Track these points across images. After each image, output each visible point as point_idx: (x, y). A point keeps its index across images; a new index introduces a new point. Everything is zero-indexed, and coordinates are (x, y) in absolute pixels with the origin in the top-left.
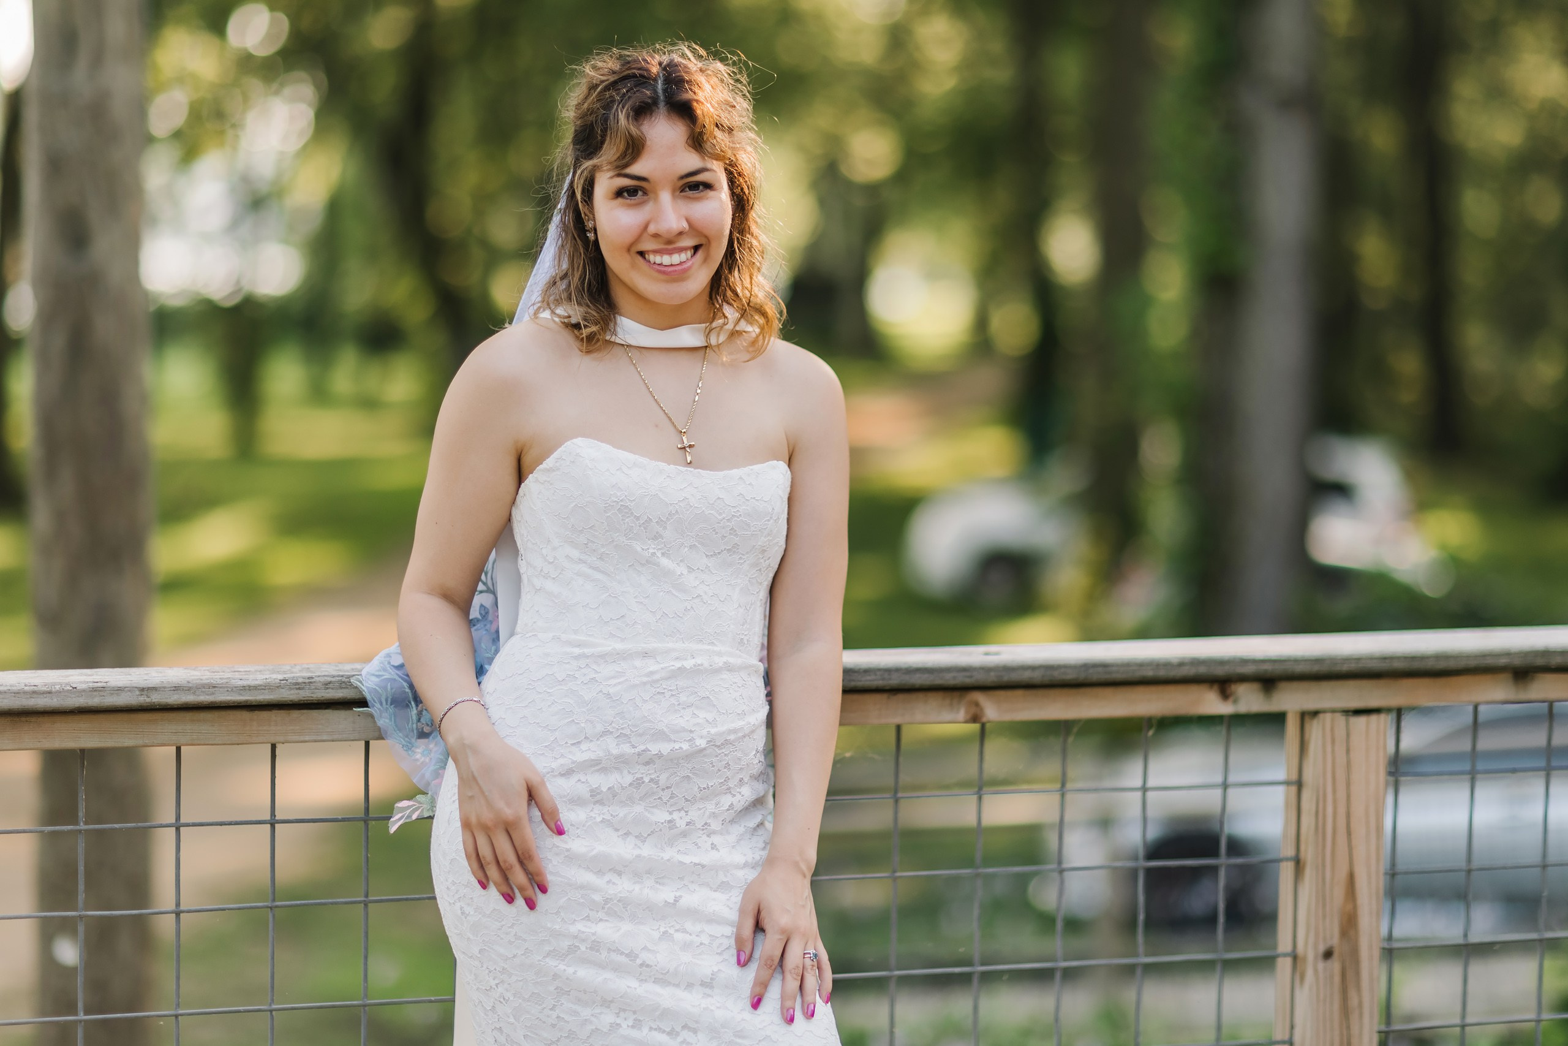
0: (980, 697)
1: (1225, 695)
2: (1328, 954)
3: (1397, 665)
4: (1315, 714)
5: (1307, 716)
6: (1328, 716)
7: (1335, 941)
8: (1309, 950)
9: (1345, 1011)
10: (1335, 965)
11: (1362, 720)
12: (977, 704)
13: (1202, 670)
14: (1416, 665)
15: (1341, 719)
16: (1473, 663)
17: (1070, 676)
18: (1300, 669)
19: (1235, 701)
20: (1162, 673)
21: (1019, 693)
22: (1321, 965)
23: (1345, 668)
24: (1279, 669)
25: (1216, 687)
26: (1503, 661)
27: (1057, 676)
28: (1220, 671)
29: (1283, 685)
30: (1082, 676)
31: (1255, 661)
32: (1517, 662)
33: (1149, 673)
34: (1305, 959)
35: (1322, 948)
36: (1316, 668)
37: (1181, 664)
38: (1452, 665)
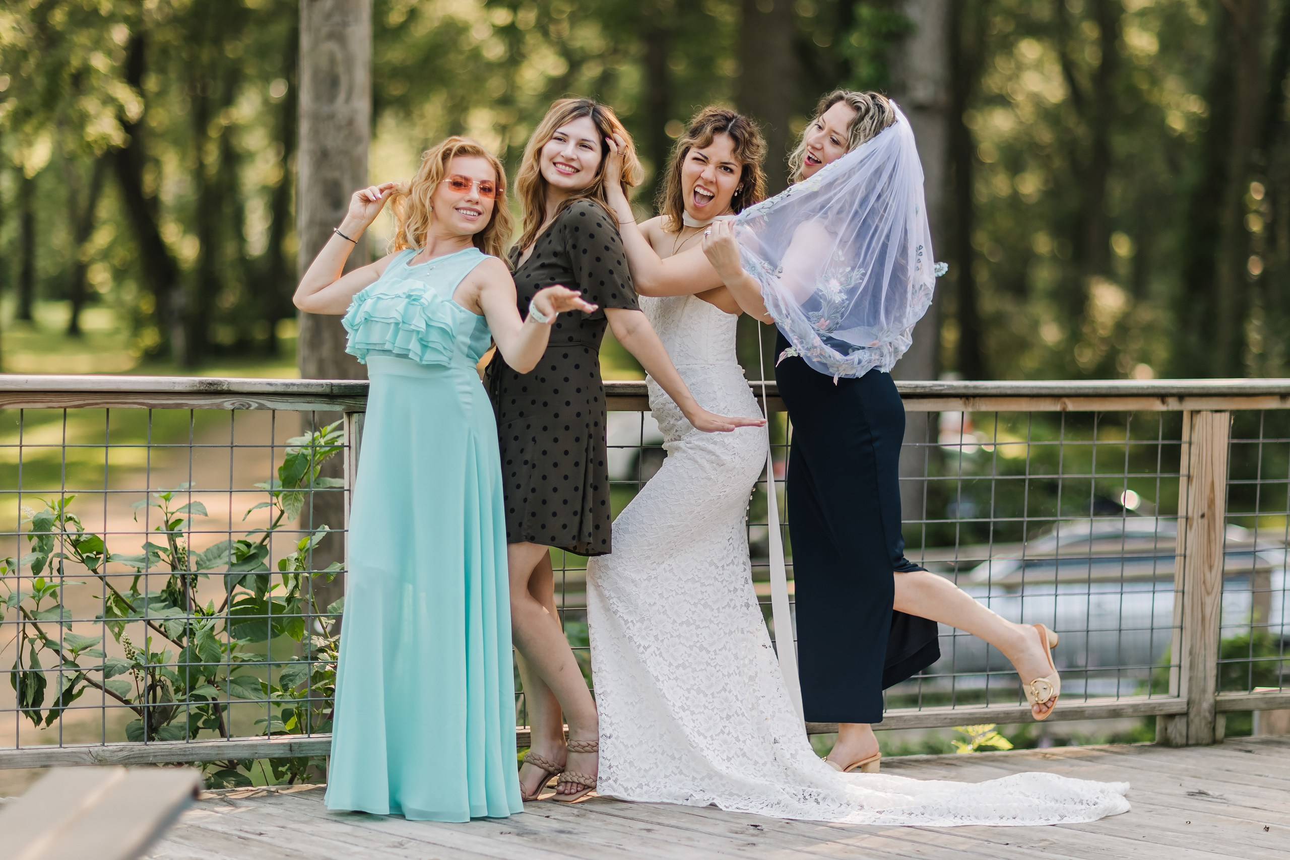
0: (1066, 400)
1: (1163, 402)
2: (1203, 516)
3: (1235, 391)
4: (1198, 412)
5: (1194, 413)
6: (1205, 413)
7: (1206, 510)
8: (1194, 514)
9: (1209, 541)
10: (1205, 520)
11: (1218, 415)
12: (1065, 403)
13: (1156, 391)
14: (1242, 391)
15: (1210, 414)
16: (1265, 391)
17: (1104, 392)
18: (1195, 391)
19: (1168, 405)
20: (1140, 392)
21: (1082, 399)
22: (1200, 520)
23: (1213, 391)
24: (1187, 391)
25: (1160, 399)
26: (1277, 390)
27: (1099, 391)
28: (1163, 391)
29: (1187, 399)
30: (1108, 392)
31: (1177, 388)
32: (1283, 391)
33: (1135, 391)
34: (1192, 518)
35: (1200, 514)
36: (1201, 391)
37: (1148, 388)
38: (1257, 391)
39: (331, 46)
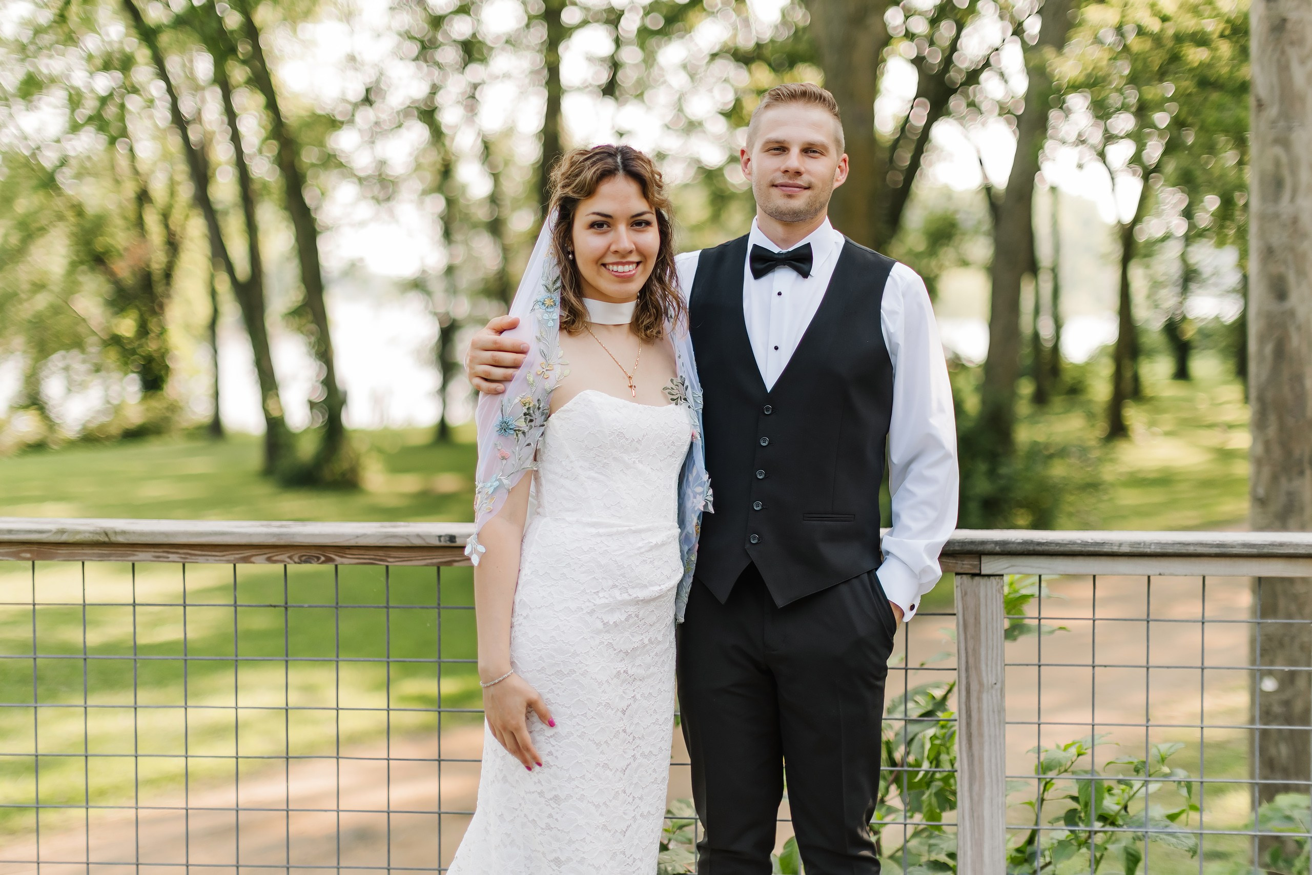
39: (1278, 151)
